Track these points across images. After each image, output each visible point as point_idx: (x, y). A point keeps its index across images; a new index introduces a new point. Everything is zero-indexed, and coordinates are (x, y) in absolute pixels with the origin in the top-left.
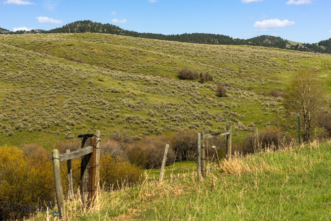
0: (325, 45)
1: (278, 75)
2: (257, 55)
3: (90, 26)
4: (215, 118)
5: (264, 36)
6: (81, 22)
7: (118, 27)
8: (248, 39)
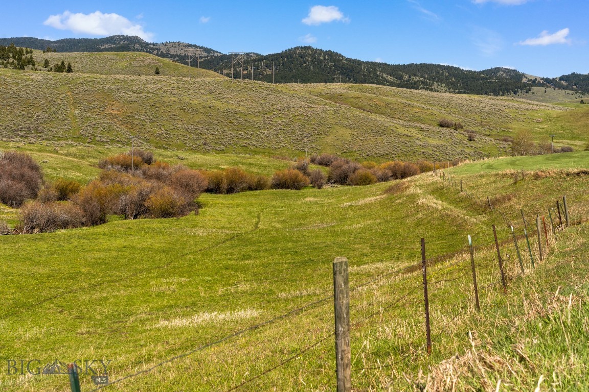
0: (566, 81)
1: (510, 125)
2: (494, 107)
3: (311, 53)
4: (469, 154)
5: (498, 68)
6: (301, 47)
7: (340, 54)
8: (480, 71)
